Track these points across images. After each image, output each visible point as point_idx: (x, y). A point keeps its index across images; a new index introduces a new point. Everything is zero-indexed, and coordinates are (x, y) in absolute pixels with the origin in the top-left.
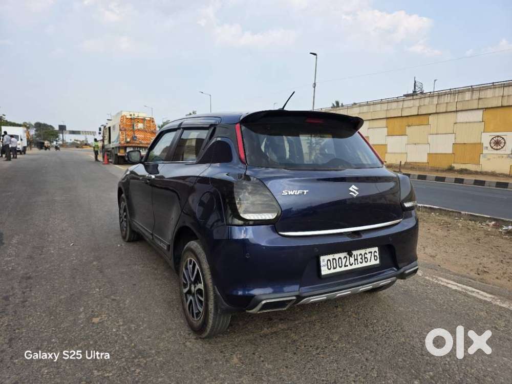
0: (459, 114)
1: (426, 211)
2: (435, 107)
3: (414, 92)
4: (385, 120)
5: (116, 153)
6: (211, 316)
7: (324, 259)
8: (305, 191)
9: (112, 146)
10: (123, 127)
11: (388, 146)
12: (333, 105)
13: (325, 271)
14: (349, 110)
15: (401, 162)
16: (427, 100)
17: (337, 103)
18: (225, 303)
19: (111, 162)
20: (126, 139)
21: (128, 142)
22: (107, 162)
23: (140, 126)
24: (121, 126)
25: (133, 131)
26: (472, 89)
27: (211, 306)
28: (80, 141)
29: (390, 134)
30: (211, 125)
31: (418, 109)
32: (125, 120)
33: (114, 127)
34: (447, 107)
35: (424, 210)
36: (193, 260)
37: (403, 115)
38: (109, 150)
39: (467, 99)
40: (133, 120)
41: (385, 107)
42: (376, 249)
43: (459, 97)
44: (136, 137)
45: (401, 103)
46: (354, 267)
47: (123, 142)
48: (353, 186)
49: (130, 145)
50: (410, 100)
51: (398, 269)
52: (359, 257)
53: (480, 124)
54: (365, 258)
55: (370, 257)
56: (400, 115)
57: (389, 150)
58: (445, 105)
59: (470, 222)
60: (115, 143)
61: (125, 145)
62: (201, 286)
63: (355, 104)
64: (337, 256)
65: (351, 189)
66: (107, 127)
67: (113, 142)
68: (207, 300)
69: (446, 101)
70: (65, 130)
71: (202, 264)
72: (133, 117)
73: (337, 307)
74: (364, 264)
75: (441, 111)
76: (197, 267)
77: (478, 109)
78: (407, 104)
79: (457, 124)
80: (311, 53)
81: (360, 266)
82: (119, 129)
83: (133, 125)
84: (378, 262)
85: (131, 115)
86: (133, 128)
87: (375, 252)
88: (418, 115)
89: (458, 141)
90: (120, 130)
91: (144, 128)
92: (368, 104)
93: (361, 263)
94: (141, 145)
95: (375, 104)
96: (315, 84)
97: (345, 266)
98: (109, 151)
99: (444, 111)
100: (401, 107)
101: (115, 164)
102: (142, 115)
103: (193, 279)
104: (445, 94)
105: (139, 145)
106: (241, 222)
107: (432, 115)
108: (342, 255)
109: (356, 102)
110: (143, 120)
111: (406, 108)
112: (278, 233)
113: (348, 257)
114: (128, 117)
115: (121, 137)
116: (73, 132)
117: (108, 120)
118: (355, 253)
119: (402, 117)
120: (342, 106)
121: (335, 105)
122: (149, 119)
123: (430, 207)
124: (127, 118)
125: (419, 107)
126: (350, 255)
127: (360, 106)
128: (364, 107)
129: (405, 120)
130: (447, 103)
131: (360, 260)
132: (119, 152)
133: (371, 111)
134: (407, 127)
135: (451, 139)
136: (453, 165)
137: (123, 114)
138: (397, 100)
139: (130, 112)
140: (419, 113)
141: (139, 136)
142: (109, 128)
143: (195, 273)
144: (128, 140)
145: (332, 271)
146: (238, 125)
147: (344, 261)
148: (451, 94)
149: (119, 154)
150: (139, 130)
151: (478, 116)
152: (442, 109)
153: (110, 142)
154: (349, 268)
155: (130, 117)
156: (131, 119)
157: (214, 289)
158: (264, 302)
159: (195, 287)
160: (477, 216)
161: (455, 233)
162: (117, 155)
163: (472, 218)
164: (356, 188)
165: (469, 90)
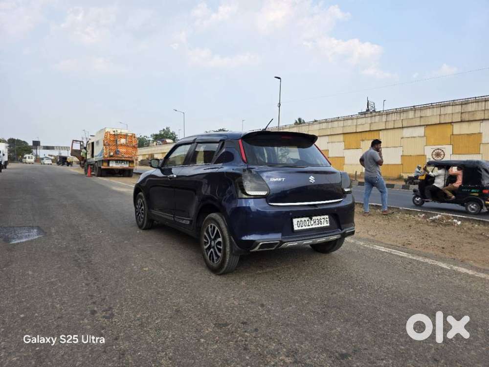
0: (405, 130)
1: (373, 209)
2: (384, 125)
3: (368, 110)
4: (342, 136)
5: (99, 166)
6: (228, 256)
7: (295, 221)
8: (283, 179)
9: (94, 159)
10: (107, 142)
11: (346, 158)
12: (297, 122)
13: (296, 228)
14: (310, 126)
15: (356, 172)
16: (377, 118)
17: (300, 120)
18: (237, 247)
19: (94, 175)
20: (110, 153)
21: (111, 156)
22: (90, 175)
23: (123, 141)
24: (105, 142)
25: (117, 145)
26: (414, 109)
27: (228, 250)
28: (54, 156)
29: (347, 148)
30: (221, 140)
31: (370, 126)
32: (108, 135)
33: (98, 142)
34: (394, 124)
35: (371, 207)
36: (213, 225)
37: (357, 131)
38: (92, 163)
39: (410, 117)
40: (116, 136)
41: (341, 124)
42: (327, 217)
43: (403, 116)
44: (119, 151)
45: (355, 121)
46: (313, 227)
47: (106, 156)
48: (311, 177)
49: (113, 158)
50: (363, 118)
51: (342, 230)
52: (317, 221)
53: (422, 139)
54: (321, 221)
55: (324, 221)
56: (355, 131)
57: (346, 162)
58: (393, 122)
59: (406, 215)
60: (98, 157)
61: (108, 158)
62: (220, 240)
63: (316, 121)
64: (303, 219)
65: (310, 178)
66: (90, 142)
67: (96, 156)
68: (225, 247)
69: (393, 119)
70: (40, 145)
71: (221, 226)
72: (116, 133)
73: (304, 261)
74: (320, 226)
75: (390, 127)
76: (217, 228)
77: (420, 126)
78: (360, 121)
79: (404, 139)
80: (275, 77)
81: (317, 226)
82: (102, 144)
83: (116, 141)
84: (328, 225)
85: (114, 132)
86: (116, 143)
87: (327, 218)
88: (370, 131)
89: (405, 154)
90: (104, 145)
91: (126, 143)
92: (326, 121)
93: (318, 224)
94: (123, 159)
95: (332, 121)
96: (280, 103)
97: (308, 226)
98: (91, 165)
99: (392, 127)
100: (355, 124)
101: (98, 176)
102: (124, 132)
103: (213, 237)
104: (392, 113)
105: (121, 159)
106: (246, 197)
107: (382, 131)
108: (306, 219)
109: (317, 120)
110: (126, 136)
111: (360, 125)
112: (268, 203)
113: (310, 220)
114: (111, 133)
115: (105, 151)
116: (47, 148)
117: (91, 136)
118: (314, 218)
119: (356, 132)
120: (304, 122)
121: (298, 122)
122: (131, 135)
123: (377, 205)
124: (111, 135)
125: (371, 124)
126: (311, 219)
127: (320, 123)
128: (324, 124)
129: (359, 135)
130: (394, 121)
131: (317, 223)
132: (103, 165)
133: (330, 127)
134: (361, 142)
135: (399, 152)
136: (402, 174)
137: (107, 131)
138: (351, 118)
139: (113, 129)
140: (371, 130)
141: (122, 150)
142: (93, 143)
143: (215, 232)
144: (112, 154)
145: (300, 228)
146: (240, 140)
147: (307, 222)
148: (397, 113)
149: (102, 167)
150: (121, 145)
151: (421, 131)
152: (390, 126)
153: (92, 156)
154: (311, 227)
155: (114, 133)
156: (114, 135)
157: (230, 239)
158: (261, 244)
159: (215, 242)
160: (411, 211)
161: (394, 223)
162: (100, 168)
163: (408, 212)
164: (313, 178)
165: (411, 109)
